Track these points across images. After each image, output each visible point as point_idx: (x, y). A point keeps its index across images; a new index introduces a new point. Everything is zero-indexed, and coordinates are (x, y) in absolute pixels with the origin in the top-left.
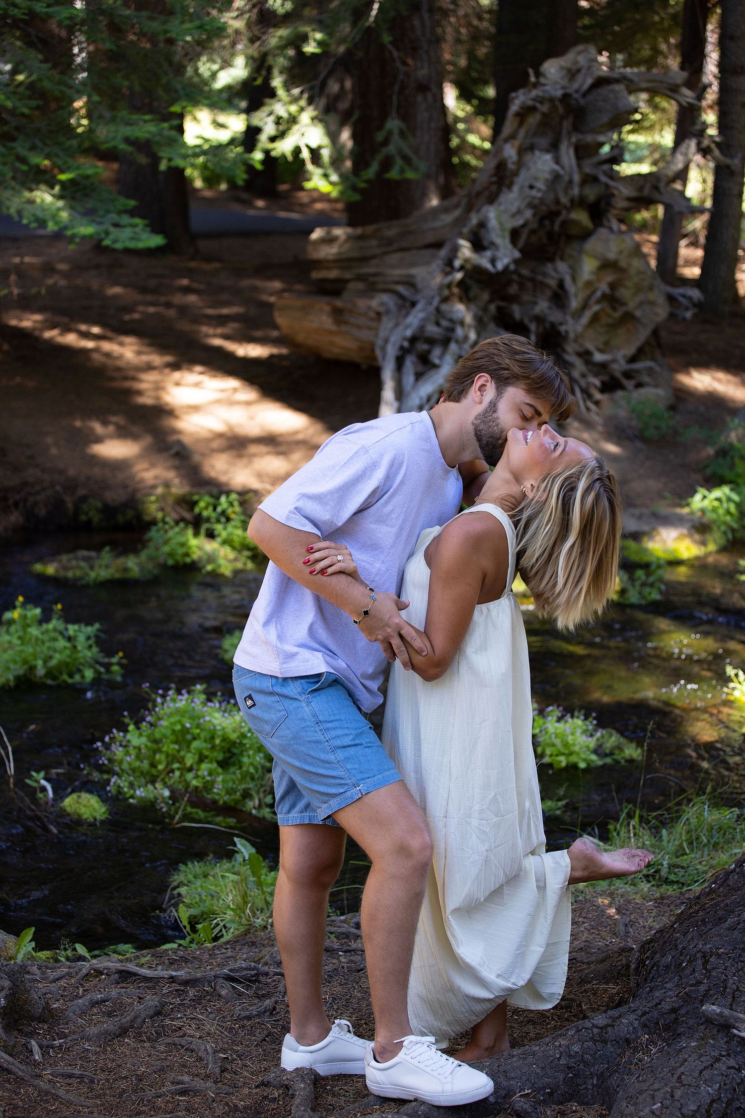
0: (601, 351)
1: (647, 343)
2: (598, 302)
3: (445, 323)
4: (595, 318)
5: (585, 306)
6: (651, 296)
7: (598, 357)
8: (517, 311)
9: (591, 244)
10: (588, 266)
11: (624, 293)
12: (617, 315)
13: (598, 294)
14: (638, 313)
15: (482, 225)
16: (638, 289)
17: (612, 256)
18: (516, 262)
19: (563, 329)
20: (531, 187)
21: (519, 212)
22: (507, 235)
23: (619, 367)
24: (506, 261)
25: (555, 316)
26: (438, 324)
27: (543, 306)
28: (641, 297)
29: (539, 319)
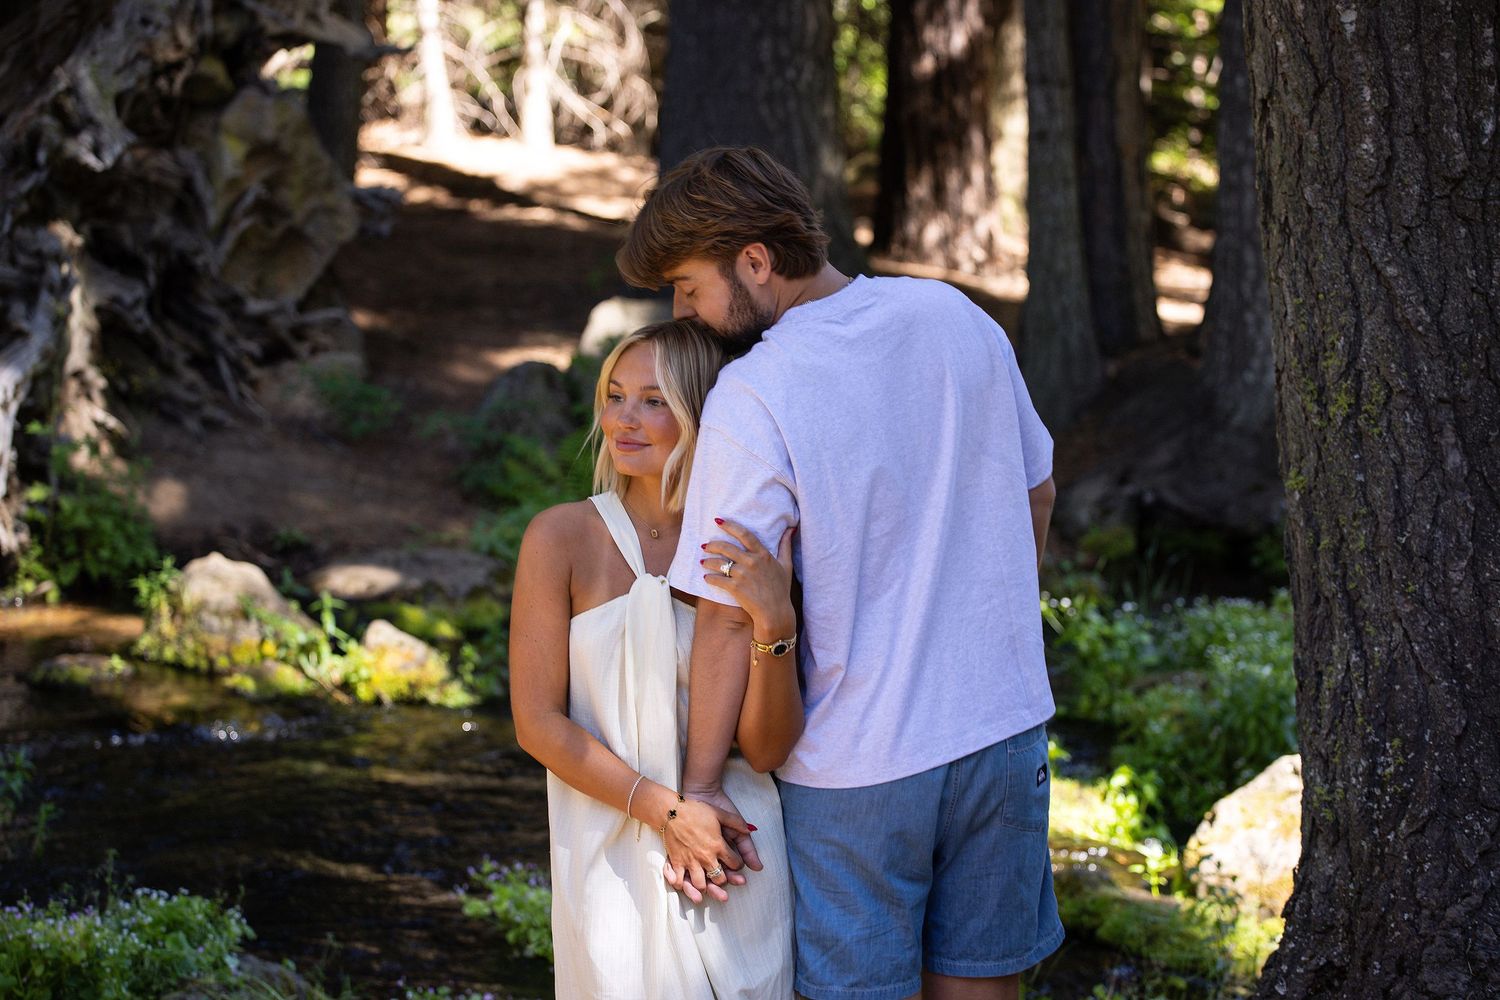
0: (257, 296)
1: (320, 281)
2: (247, 214)
3: (23, 260)
4: (242, 242)
5: (226, 222)
6: (330, 199)
7: (255, 306)
8: (126, 236)
9: (233, 116)
10: (232, 152)
11: (289, 196)
12: (278, 231)
13: (249, 199)
14: (310, 230)
15: (72, 90)
16: (309, 188)
17: (268, 133)
18: (131, 147)
19: (199, 261)
20: (145, 22)
21: (129, 64)
22: (110, 104)
23: (281, 323)
24: (118, 148)
25: (184, 241)
26: (13, 262)
27: (163, 225)
28: (313, 202)
29: (159, 247)
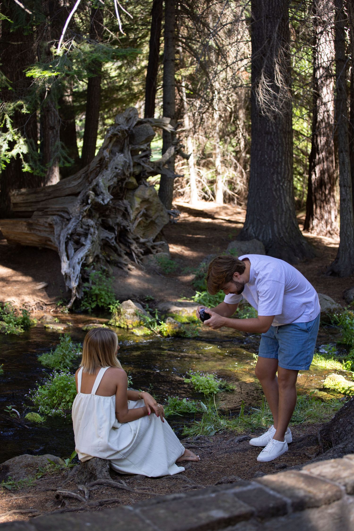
0: (142, 238)
1: (159, 234)
2: (141, 217)
3: (84, 227)
4: (139, 224)
5: (136, 219)
6: (162, 213)
7: (142, 240)
8: (111, 222)
9: (138, 192)
10: (137, 202)
11: (151, 213)
12: (148, 222)
13: (141, 213)
14: (157, 221)
15: (97, 185)
16: (157, 211)
17: (147, 196)
18: (111, 200)
19: (128, 228)
20: (116, 168)
21: (112, 179)
22: (107, 188)
23: (149, 245)
24: (108, 200)
25: (125, 223)
26: (82, 227)
27: (120, 219)
28: (158, 214)
29: (118, 225)
